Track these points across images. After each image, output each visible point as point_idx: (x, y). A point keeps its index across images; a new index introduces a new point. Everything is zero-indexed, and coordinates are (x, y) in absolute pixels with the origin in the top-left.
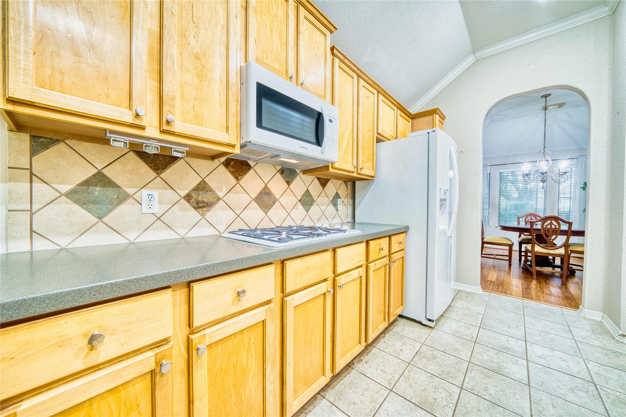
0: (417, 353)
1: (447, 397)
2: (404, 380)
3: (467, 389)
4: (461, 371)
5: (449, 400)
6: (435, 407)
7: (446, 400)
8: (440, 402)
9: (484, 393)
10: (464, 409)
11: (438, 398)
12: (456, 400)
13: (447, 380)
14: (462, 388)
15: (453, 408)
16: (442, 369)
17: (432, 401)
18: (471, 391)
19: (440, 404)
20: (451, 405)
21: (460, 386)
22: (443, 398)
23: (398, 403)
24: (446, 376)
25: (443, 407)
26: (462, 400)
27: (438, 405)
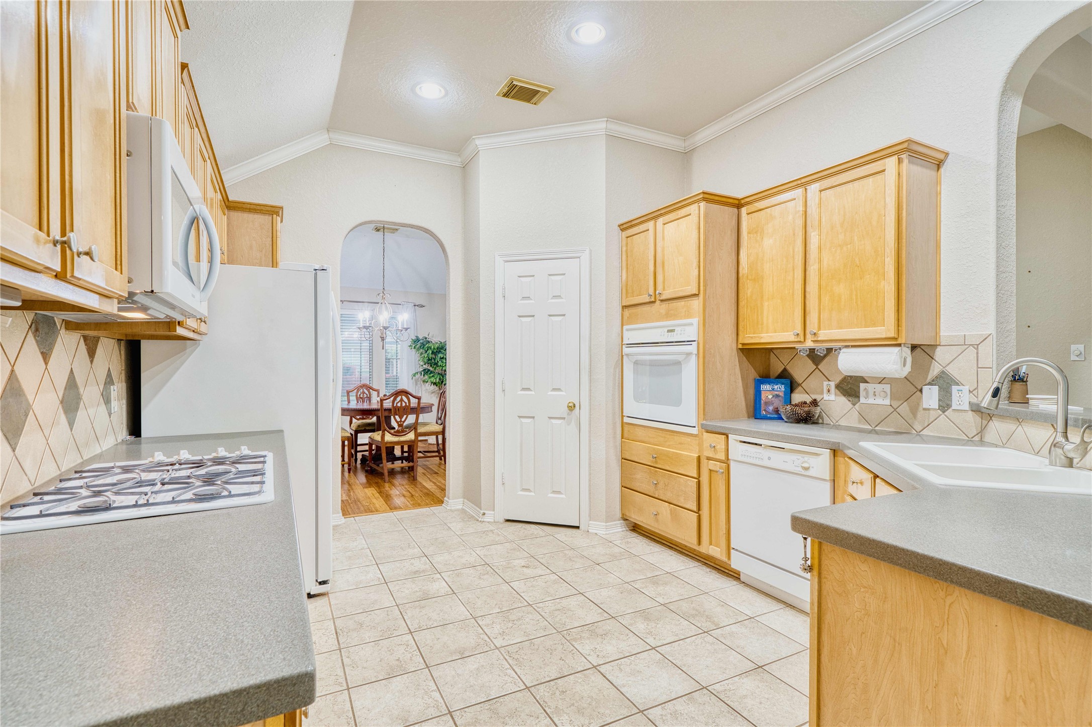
0: (336, 633)
1: (406, 650)
2: (352, 668)
3: (416, 630)
4: (397, 619)
5: (410, 650)
6: (404, 666)
7: (407, 652)
8: (405, 658)
9: (431, 623)
10: (427, 647)
11: (400, 656)
12: (415, 646)
13: (393, 636)
14: (411, 633)
15: (419, 653)
16: (379, 629)
17: (397, 663)
18: (420, 629)
19: (406, 660)
20: (415, 652)
21: (409, 632)
22: (403, 653)
23: (368, 692)
24: (389, 633)
25: (411, 660)
26: (420, 642)
27: (405, 662)
